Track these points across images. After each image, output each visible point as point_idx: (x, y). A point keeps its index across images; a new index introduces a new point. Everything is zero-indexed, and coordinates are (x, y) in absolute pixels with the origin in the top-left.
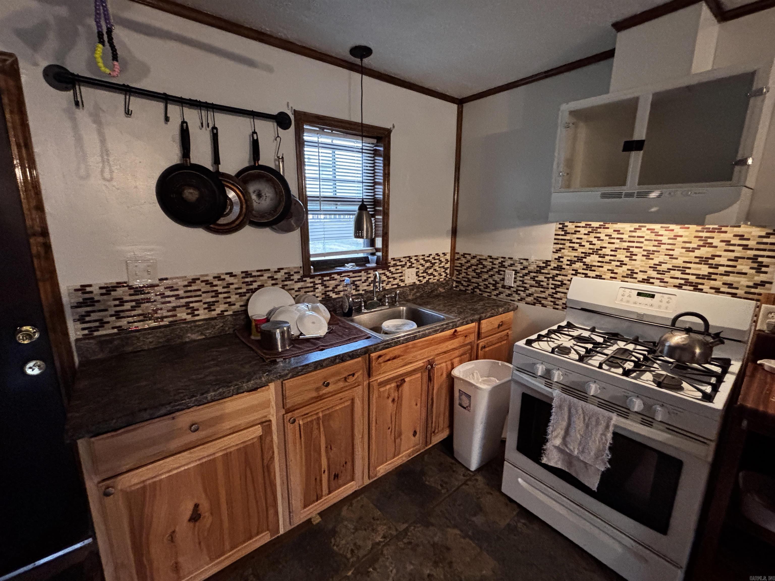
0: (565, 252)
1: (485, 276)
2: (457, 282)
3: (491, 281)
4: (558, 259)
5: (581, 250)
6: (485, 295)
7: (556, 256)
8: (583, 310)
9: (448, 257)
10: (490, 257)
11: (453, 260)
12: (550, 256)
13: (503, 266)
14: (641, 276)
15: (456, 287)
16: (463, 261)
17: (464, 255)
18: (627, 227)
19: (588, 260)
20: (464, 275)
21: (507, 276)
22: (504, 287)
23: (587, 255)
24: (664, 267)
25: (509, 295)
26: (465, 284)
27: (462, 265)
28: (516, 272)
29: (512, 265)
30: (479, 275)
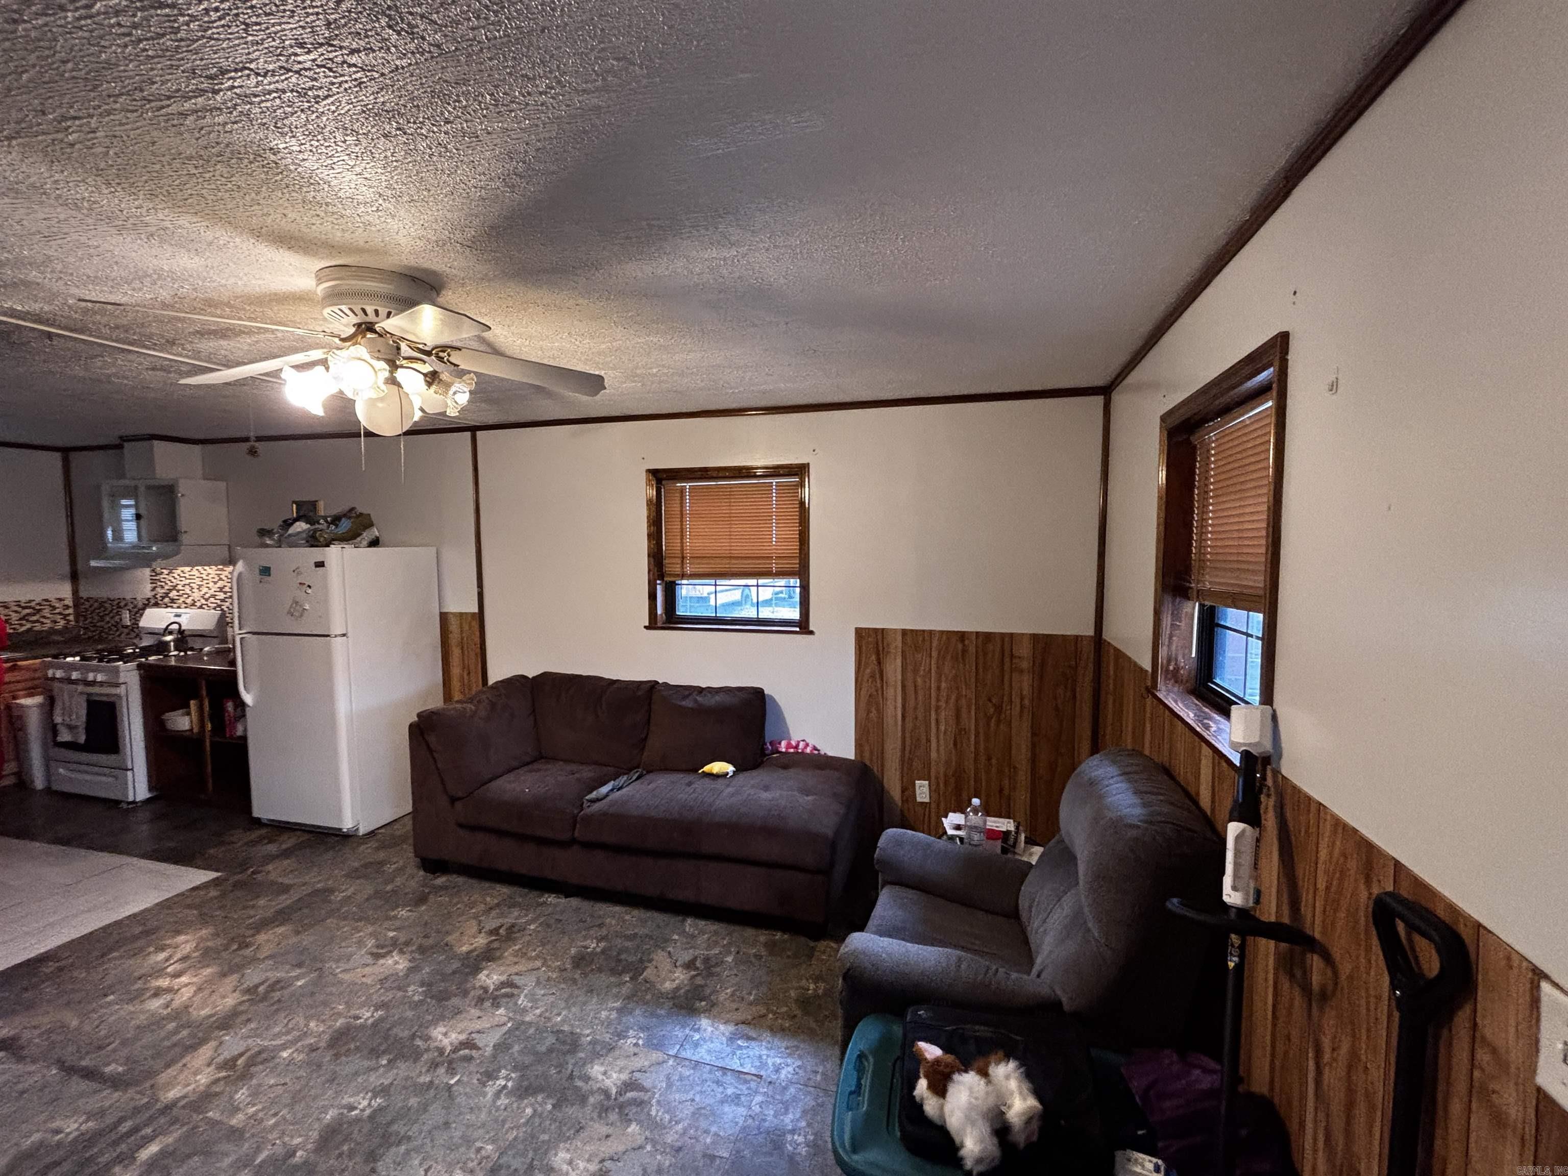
0: (159, 590)
1: (108, 619)
2: (85, 628)
3: (113, 622)
4: (155, 596)
5: (167, 587)
6: (110, 637)
7: (153, 593)
8: (150, 633)
9: (70, 602)
10: (109, 599)
11: (76, 605)
12: (149, 594)
13: (120, 607)
14: (198, 604)
15: (84, 634)
16: (87, 605)
17: (88, 600)
18: (187, 569)
19: (171, 595)
20: (89, 620)
21: (124, 616)
22: (123, 627)
23: (170, 590)
24: (207, 596)
25: (128, 634)
26: (92, 629)
27: (87, 610)
28: (130, 611)
29: (126, 605)
30: (102, 619)
